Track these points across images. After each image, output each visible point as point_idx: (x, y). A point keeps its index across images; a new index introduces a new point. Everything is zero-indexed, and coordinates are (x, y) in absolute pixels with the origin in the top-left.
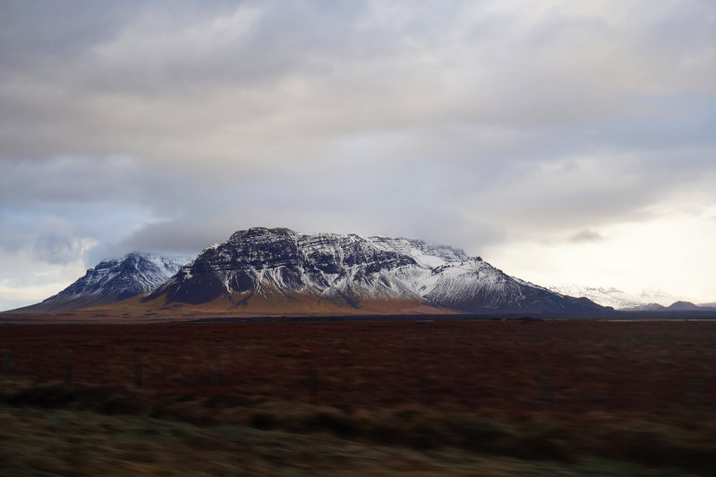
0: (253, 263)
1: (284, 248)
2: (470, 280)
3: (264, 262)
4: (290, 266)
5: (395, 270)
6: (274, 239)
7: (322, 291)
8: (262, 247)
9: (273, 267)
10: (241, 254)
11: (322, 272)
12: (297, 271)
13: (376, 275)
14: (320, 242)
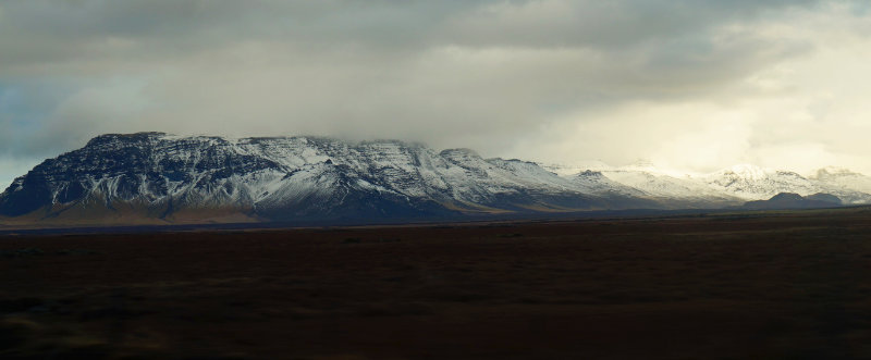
0: (92, 173)
1: (129, 155)
2: (309, 185)
3: (106, 172)
4: (130, 174)
5: (249, 174)
6: (120, 145)
7: (153, 200)
8: (107, 155)
9: (113, 176)
10: (83, 164)
11: (167, 179)
12: (137, 179)
13: (224, 181)
14: (177, 148)
